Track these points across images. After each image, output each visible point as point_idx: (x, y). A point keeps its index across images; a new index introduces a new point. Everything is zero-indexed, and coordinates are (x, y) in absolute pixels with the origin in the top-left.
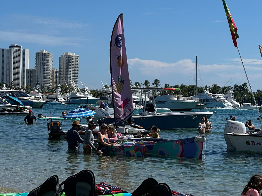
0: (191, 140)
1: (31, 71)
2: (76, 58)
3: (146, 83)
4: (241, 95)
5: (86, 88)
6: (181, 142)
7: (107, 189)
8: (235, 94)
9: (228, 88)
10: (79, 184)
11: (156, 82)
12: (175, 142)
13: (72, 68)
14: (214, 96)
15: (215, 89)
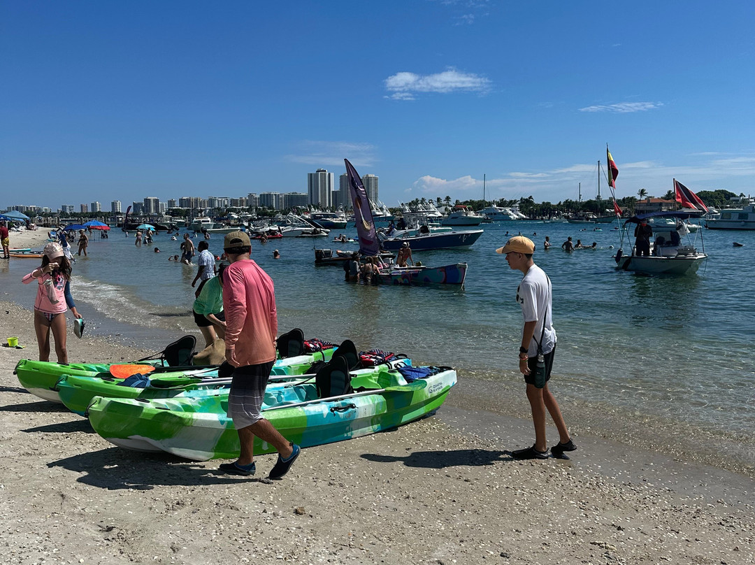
0: (454, 267)
1: (336, 192)
2: (376, 179)
3: (439, 200)
4: (527, 207)
5: (384, 207)
6: (445, 269)
7: (316, 346)
8: (521, 207)
9: (515, 202)
10: (290, 342)
11: (448, 199)
12: (439, 270)
13: (373, 189)
14: (500, 209)
15: (502, 203)
